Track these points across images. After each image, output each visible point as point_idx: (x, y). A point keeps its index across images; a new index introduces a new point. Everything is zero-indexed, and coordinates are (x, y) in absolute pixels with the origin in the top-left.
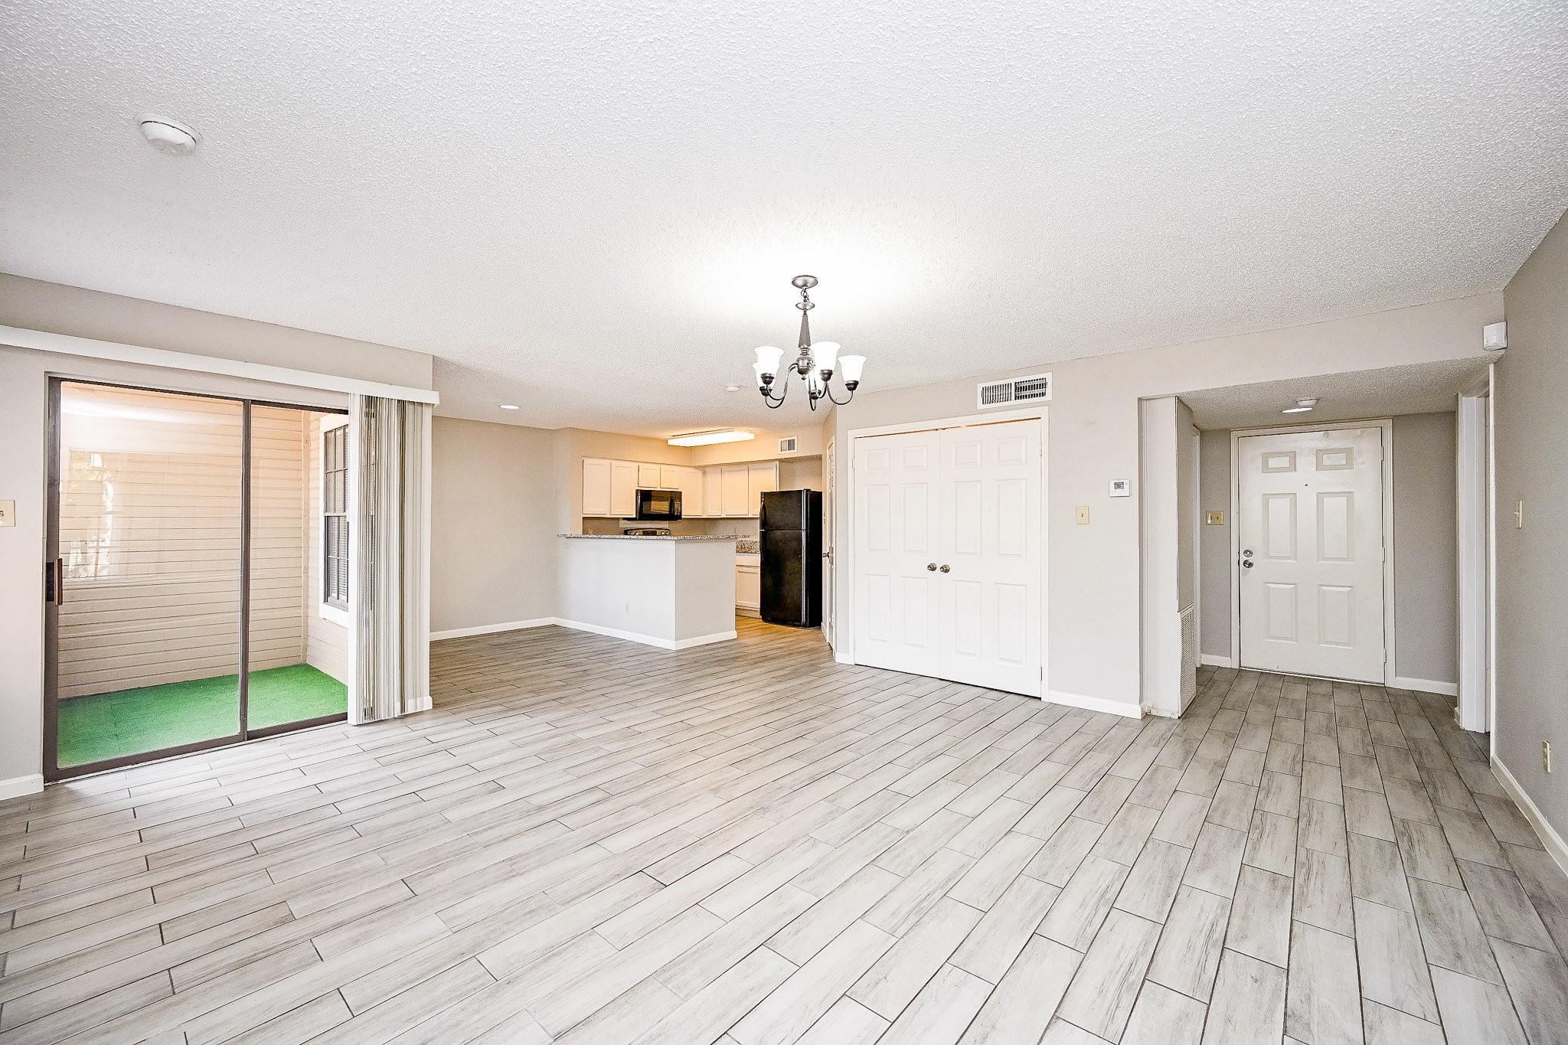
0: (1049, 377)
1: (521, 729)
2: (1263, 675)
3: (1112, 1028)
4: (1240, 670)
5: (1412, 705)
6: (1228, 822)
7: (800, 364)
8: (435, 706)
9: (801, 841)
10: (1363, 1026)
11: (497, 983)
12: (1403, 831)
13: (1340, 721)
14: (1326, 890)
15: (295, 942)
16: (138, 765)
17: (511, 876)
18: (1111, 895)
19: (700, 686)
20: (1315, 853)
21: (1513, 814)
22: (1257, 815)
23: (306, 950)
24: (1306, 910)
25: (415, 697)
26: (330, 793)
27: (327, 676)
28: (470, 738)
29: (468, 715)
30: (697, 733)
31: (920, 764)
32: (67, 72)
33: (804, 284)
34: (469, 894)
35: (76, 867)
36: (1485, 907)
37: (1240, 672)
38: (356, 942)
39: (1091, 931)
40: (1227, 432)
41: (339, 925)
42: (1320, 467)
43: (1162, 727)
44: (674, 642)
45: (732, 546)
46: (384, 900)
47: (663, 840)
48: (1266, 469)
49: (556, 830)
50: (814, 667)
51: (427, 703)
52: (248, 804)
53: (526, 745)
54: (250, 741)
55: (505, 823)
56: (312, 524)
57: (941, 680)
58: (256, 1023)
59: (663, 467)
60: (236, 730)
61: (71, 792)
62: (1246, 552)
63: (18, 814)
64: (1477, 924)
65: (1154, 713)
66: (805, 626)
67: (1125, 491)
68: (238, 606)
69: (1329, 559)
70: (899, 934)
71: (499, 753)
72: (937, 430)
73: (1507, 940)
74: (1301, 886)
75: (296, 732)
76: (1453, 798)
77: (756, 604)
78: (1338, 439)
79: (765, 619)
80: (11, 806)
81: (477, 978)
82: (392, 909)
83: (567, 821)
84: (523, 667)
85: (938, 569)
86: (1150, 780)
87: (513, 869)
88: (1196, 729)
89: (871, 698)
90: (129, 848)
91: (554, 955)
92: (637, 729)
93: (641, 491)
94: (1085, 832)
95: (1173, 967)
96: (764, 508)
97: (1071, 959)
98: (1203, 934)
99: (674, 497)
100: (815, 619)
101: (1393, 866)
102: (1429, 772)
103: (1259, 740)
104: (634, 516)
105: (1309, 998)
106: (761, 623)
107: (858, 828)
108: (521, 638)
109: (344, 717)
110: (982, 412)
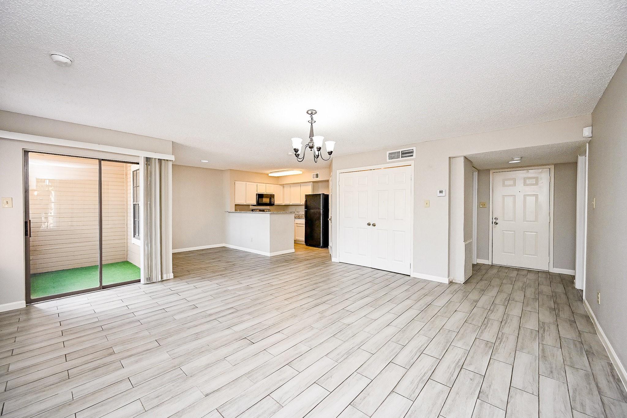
0: (414, 149)
1: (206, 286)
2: (501, 267)
3: (413, 396)
4: (492, 265)
5: (559, 279)
6: (474, 323)
7: (310, 145)
8: (175, 277)
9: (307, 328)
10: (508, 396)
11: (187, 376)
12: (542, 326)
13: (527, 285)
14: (506, 348)
15: (114, 362)
16: (61, 298)
17: (196, 339)
18: (422, 349)
19: (278, 270)
20: (505, 334)
21: (587, 321)
22: (486, 320)
23: (118, 364)
24: (497, 355)
25: (167, 273)
26: (132, 309)
27: (135, 266)
28: (186, 289)
29: (186, 281)
30: (274, 288)
31: (358, 300)
32: (21, 36)
33: (312, 113)
34: (179, 345)
35: (36, 334)
36: (567, 355)
37: (492, 266)
38: (137, 362)
39: (412, 361)
40: (488, 170)
41: (131, 356)
42: (525, 184)
43: (456, 287)
44: (269, 253)
45: (293, 216)
46: (149, 347)
47: (255, 327)
48: (504, 185)
49: (216, 322)
50: (324, 263)
51: (171, 276)
52: (101, 312)
53: (207, 292)
54: (103, 290)
55: (196, 320)
56: (129, 207)
57: (372, 268)
58: (97, 389)
59: (267, 185)
60: (98, 285)
61: (36, 308)
62: (495, 218)
63: (16, 315)
64: (562, 361)
65: (454, 281)
66: (322, 247)
67: (443, 194)
68: (98, 239)
69: (528, 221)
70: (339, 362)
71: (197, 295)
72: (371, 170)
73: (572, 367)
74: (497, 346)
75: (121, 286)
76: (565, 314)
77: (303, 239)
78: (532, 173)
79: (307, 245)
80: (13, 312)
81: (179, 375)
82: (151, 350)
83: (220, 320)
84: (210, 263)
85: (371, 225)
86: (447, 307)
87: (197, 336)
88: (469, 287)
89: (344, 275)
90: (56, 327)
91: (209, 367)
92: (250, 286)
93: (258, 194)
94: (418, 325)
95: (441, 375)
96: (306, 201)
97: (402, 371)
98: (455, 363)
99: (271, 197)
100: (326, 245)
101: (535, 339)
102: (558, 304)
103: (493, 292)
104: (255, 204)
105: (490, 386)
106: (305, 246)
107: (330, 323)
108: (210, 252)
109: (139, 281)
110: (388, 163)
